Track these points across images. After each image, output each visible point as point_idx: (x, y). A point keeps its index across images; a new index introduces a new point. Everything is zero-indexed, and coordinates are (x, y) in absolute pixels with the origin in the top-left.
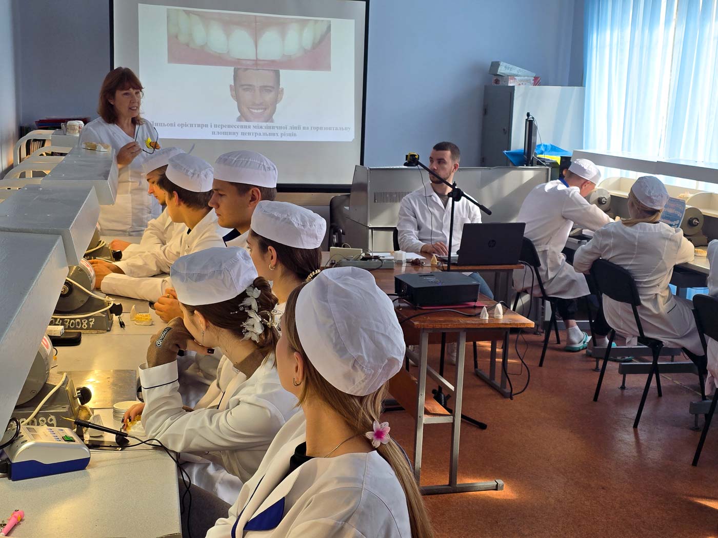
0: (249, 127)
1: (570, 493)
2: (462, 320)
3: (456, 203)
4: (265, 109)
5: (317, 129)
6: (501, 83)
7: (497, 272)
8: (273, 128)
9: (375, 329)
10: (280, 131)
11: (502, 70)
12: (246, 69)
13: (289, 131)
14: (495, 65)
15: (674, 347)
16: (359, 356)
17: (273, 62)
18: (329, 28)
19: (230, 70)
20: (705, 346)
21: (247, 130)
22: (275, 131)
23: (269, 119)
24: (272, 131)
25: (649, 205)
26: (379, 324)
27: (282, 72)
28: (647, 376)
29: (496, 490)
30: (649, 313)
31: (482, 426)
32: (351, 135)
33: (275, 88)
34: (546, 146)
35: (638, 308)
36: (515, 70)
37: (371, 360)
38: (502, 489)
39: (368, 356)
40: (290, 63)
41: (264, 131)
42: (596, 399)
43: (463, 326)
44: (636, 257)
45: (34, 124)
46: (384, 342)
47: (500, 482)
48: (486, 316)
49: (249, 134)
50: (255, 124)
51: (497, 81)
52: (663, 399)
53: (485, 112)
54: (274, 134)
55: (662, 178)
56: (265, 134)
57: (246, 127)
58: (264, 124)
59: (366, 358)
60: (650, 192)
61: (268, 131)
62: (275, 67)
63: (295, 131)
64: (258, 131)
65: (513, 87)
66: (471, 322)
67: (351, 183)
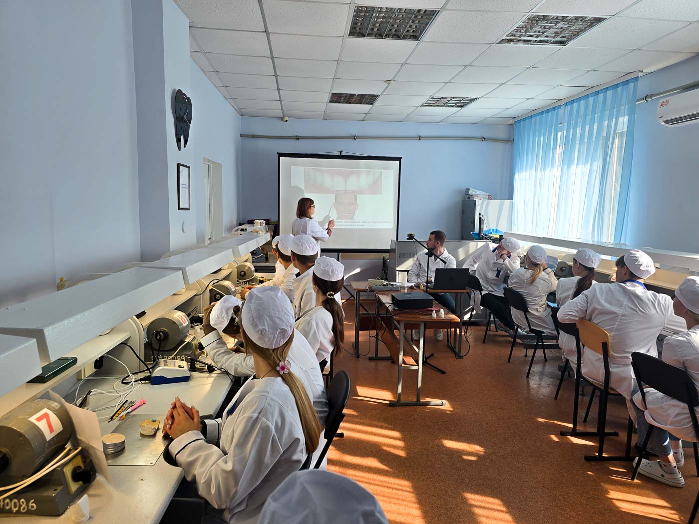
0: (342, 222)
1: (481, 410)
2: (421, 317)
3: (430, 258)
4: (350, 213)
5: (375, 222)
6: (471, 199)
7: (457, 294)
8: (353, 222)
9: (273, 315)
10: (356, 224)
11: (471, 192)
12: (341, 195)
13: (361, 224)
14: (468, 190)
15: (550, 335)
16: (263, 329)
17: (353, 191)
18: (381, 174)
19: (334, 196)
20: (558, 333)
21: (342, 224)
22: (355, 224)
23: (352, 218)
24: (353, 224)
25: (534, 261)
26: (275, 312)
27: (358, 196)
28: (534, 350)
29: (442, 405)
30: (533, 316)
31: (443, 373)
32: (392, 225)
33: (354, 204)
34: (493, 230)
35: (527, 313)
36: (478, 192)
37: (270, 330)
38: (445, 405)
39: (269, 328)
40: (361, 192)
41: (349, 224)
42: (509, 361)
43: (422, 320)
44: (525, 288)
45: (246, 222)
46: (277, 321)
47: (444, 402)
48: (434, 315)
49: (342, 225)
50: (345, 221)
51: (469, 198)
52: (547, 362)
53: (463, 213)
54: (354, 225)
55: (543, 246)
56: (349, 225)
57: (340, 222)
58: (349, 221)
59: (267, 329)
60: (535, 254)
61: (351, 224)
62: (355, 194)
63: (364, 224)
64: (347, 224)
65: (475, 201)
66: (426, 318)
67: (389, 248)
